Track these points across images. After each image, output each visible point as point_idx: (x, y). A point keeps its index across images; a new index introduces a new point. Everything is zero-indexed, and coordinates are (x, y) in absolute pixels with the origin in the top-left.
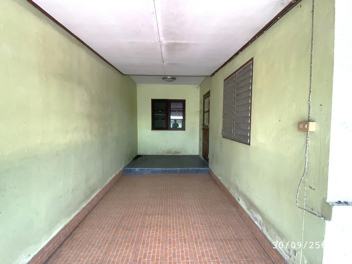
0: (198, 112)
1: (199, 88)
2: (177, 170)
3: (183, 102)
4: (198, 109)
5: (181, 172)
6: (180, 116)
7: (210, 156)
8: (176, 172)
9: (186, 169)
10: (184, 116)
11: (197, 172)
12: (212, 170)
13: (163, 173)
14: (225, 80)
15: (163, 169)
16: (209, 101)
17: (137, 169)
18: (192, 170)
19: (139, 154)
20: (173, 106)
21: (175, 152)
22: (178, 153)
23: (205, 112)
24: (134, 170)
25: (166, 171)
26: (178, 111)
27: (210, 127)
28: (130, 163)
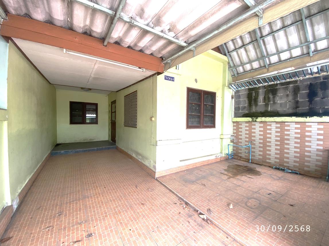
0: (107, 112)
1: (108, 96)
2: (94, 149)
3: (96, 105)
4: (107, 110)
5: (97, 150)
6: (93, 114)
7: (117, 139)
8: (94, 150)
9: (101, 148)
10: (97, 114)
11: (109, 148)
12: (118, 146)
13: (84, 152)
14: (125, 96)
15: (84, 149)
16: (116, 106)
17: (62, 152)
18: (105, 148)
19: (58, 143)
20: (88, 107)
21: (91, 140)
22: (93, 140)
23: (113, 112)
24: (60, 152)
25: (86, 150)
26: (92, 111)
27: (116, 121)
28: (53, 149)
